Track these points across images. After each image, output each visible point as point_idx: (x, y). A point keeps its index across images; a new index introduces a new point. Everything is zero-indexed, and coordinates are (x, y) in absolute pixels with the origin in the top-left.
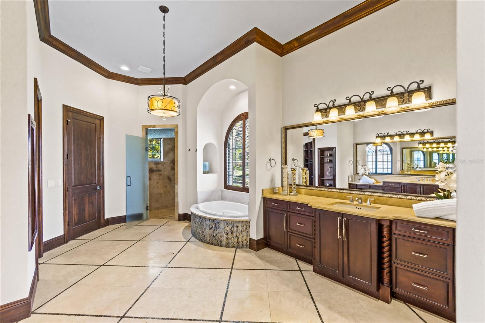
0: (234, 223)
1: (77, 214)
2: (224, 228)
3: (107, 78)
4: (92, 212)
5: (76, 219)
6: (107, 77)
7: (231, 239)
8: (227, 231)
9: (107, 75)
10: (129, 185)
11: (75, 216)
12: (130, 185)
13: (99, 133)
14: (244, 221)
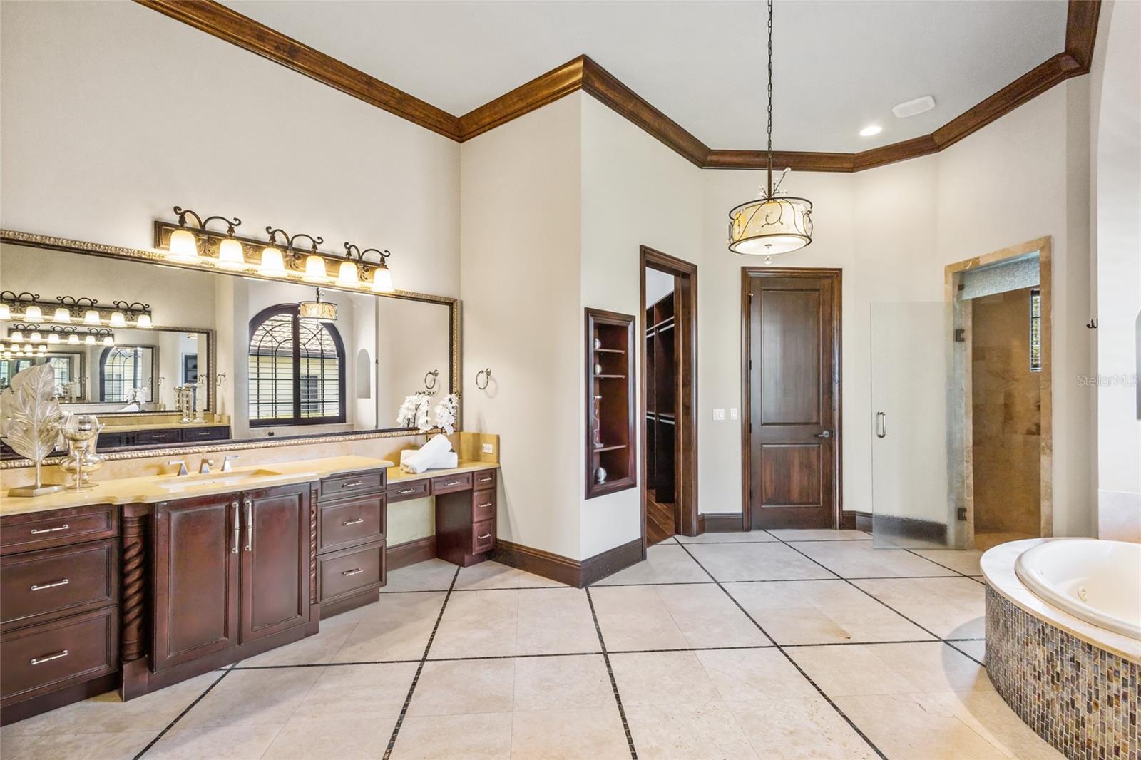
0: (1062, 641)
1: (771, 481)
2: (1027, 645)
3: (852, 172)
4: (809, 484)
5: (769, 492)
6: (852, 170)
7: (1053, 704)
8: (1037, 663)
9: (851, 165)
10: (880, 436)
11: (768, 484)
12: (882, 434)
13: (827, 308)
14: (1110, 656)
